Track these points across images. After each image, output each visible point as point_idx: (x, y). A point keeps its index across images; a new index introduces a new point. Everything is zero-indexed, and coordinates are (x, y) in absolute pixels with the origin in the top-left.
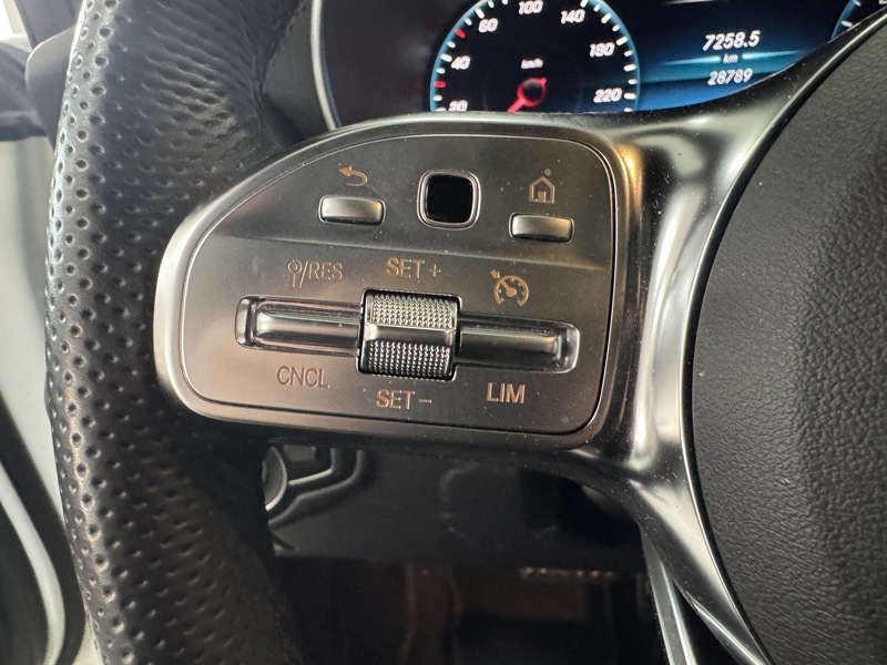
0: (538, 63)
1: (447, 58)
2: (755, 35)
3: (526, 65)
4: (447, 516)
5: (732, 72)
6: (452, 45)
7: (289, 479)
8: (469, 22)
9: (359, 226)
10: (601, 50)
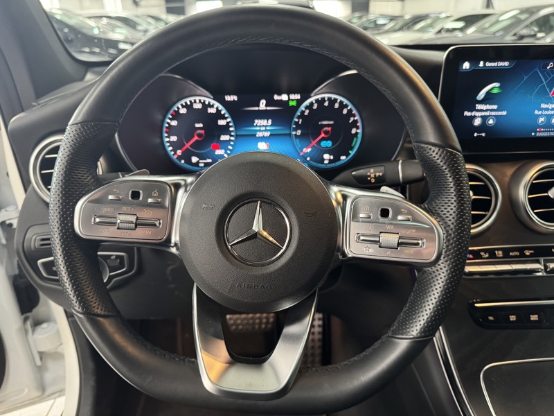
0: (201, 125)
1: (169, 121)
2: (270, 121)
3: (197, 125)
4: (172, 286)
5: (264, 133)
6: (171, 117)
7: (110, 273)
8: (176, 109)
9: (117, 201)
10: (222, 122)
